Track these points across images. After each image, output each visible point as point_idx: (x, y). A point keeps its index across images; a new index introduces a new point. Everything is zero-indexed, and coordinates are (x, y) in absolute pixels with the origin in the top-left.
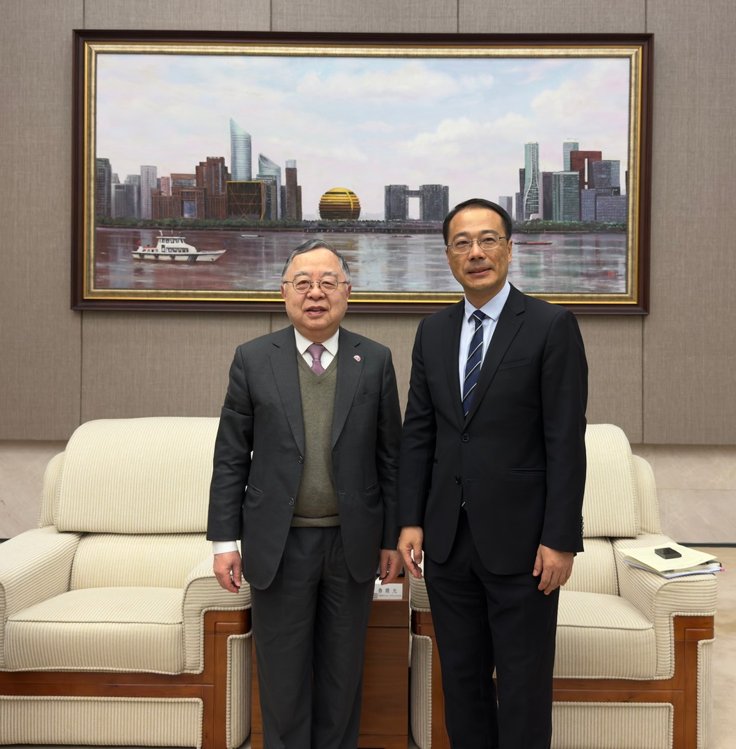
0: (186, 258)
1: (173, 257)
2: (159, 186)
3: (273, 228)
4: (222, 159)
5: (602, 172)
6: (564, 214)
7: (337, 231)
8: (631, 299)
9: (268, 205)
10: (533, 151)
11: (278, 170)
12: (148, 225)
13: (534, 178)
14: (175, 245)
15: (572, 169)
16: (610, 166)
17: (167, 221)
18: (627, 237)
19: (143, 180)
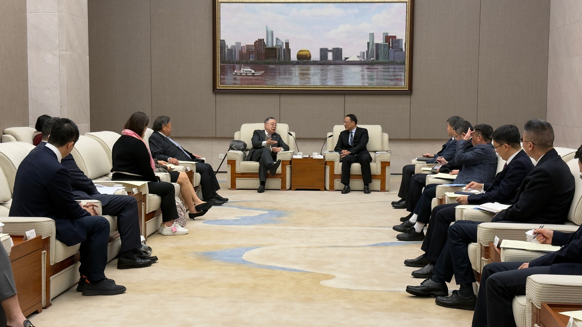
0: (251, 74)
1: (246, 74)
2: (242, 49)
3: (281, 64)
4: (263, 39)
5: (396, 43)
6: (383, 58)
7: (303, 64)
8: (406, 88)
9: (279, 55)
10: (372, 35)
11: (283, 43)
12: (238, 63)
13: (372, 45)
14: (247, 70)
15: (386, 42)
16: (399, 41)
17: (244, 61)
18: (405, 66)
19: (236, 47)
